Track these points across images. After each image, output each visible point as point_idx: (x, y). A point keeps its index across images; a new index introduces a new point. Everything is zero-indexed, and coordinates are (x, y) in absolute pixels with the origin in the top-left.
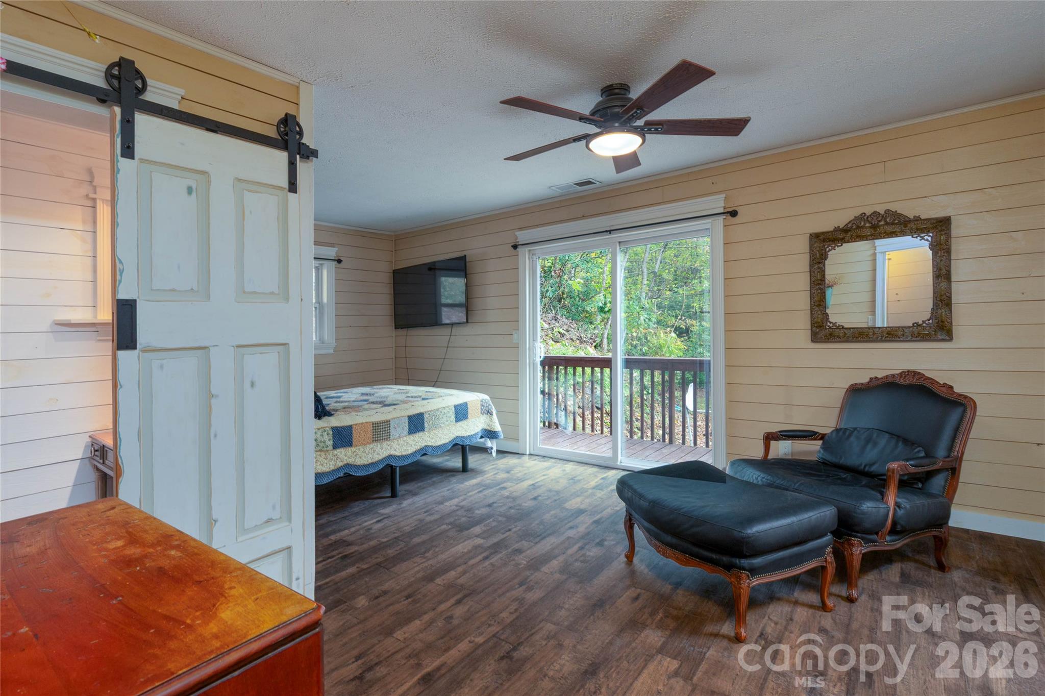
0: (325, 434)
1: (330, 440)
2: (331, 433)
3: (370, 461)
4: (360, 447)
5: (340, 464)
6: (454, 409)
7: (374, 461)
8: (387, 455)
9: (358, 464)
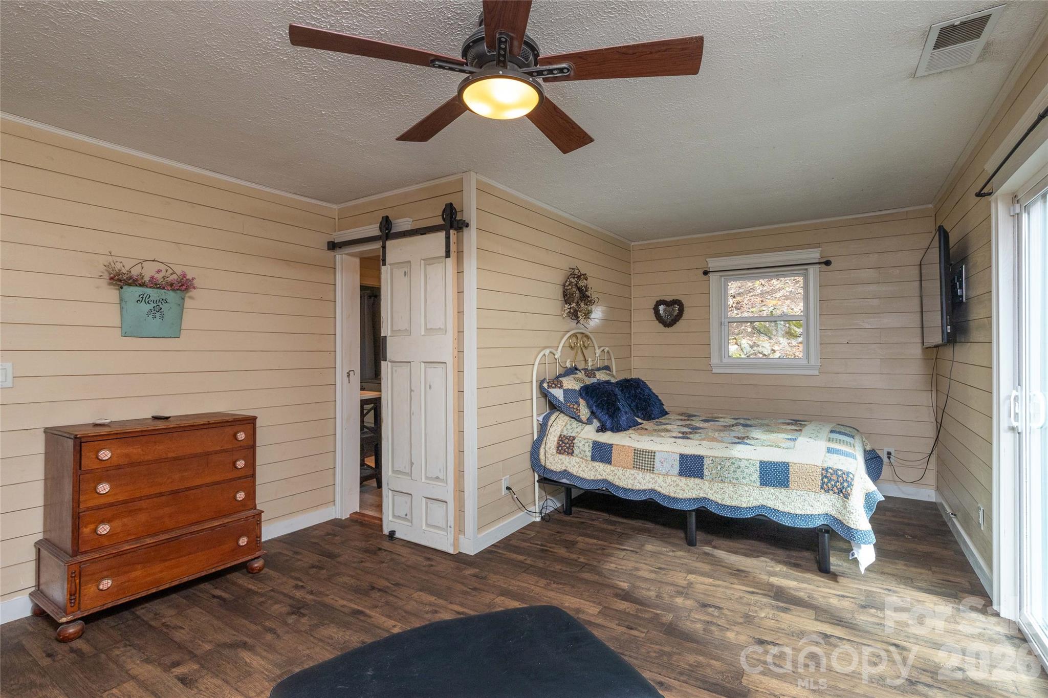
0: (587, 444)
1: (589, 451)
2: (591, 445)
3: (630, 487)
4: (620, 468)
5: (600, 478)
6: (758, 465)
7: (634, 488)
8: (650, 488)
9: (617, 484)
